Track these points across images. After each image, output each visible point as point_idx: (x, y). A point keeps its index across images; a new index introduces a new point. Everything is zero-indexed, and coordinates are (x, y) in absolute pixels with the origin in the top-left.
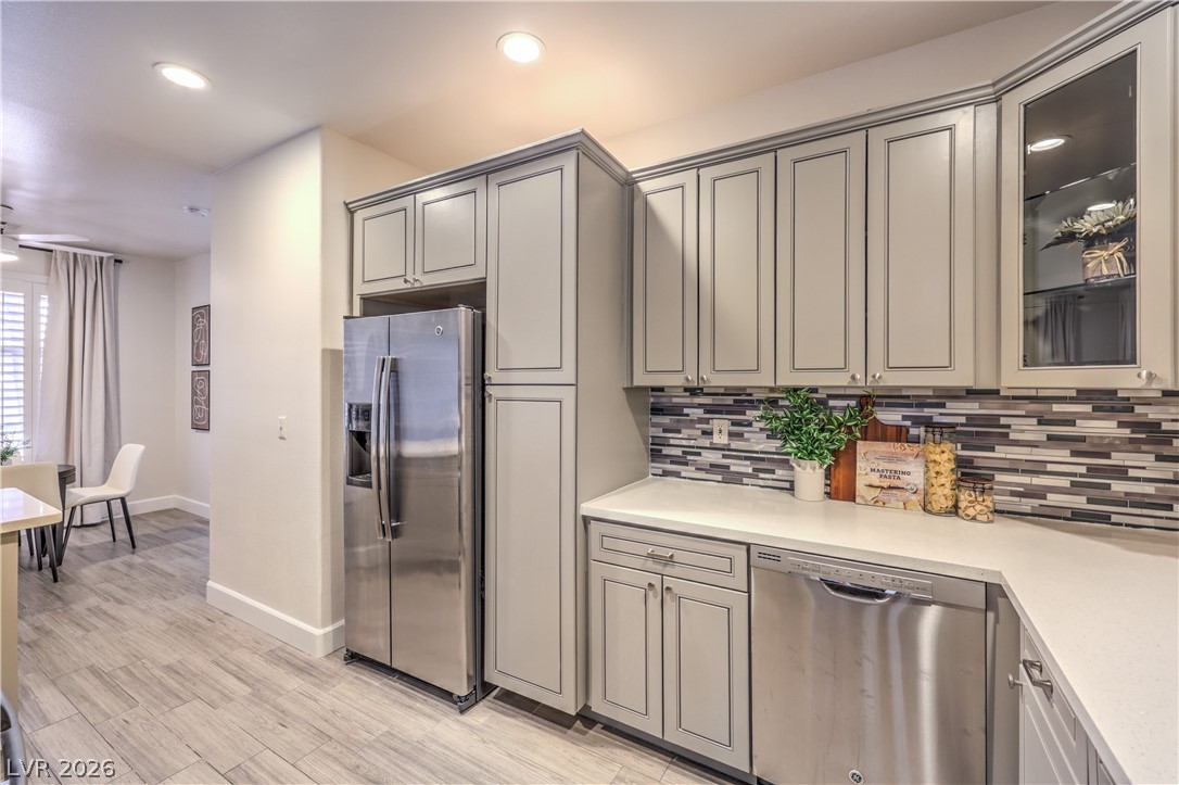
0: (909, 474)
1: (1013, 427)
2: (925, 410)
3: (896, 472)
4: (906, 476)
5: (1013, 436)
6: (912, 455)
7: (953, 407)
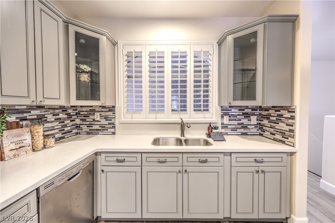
0: (26, 140)
1: (48, 117)
2: (24, 114)
3: (21, 140)
4: (25, 141)
5: (48, 120)
6: (26, 132)
7: (33, 112)
